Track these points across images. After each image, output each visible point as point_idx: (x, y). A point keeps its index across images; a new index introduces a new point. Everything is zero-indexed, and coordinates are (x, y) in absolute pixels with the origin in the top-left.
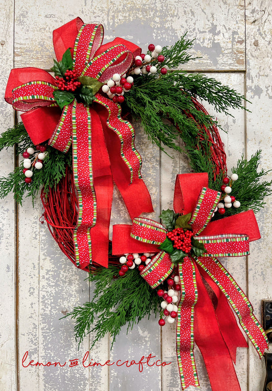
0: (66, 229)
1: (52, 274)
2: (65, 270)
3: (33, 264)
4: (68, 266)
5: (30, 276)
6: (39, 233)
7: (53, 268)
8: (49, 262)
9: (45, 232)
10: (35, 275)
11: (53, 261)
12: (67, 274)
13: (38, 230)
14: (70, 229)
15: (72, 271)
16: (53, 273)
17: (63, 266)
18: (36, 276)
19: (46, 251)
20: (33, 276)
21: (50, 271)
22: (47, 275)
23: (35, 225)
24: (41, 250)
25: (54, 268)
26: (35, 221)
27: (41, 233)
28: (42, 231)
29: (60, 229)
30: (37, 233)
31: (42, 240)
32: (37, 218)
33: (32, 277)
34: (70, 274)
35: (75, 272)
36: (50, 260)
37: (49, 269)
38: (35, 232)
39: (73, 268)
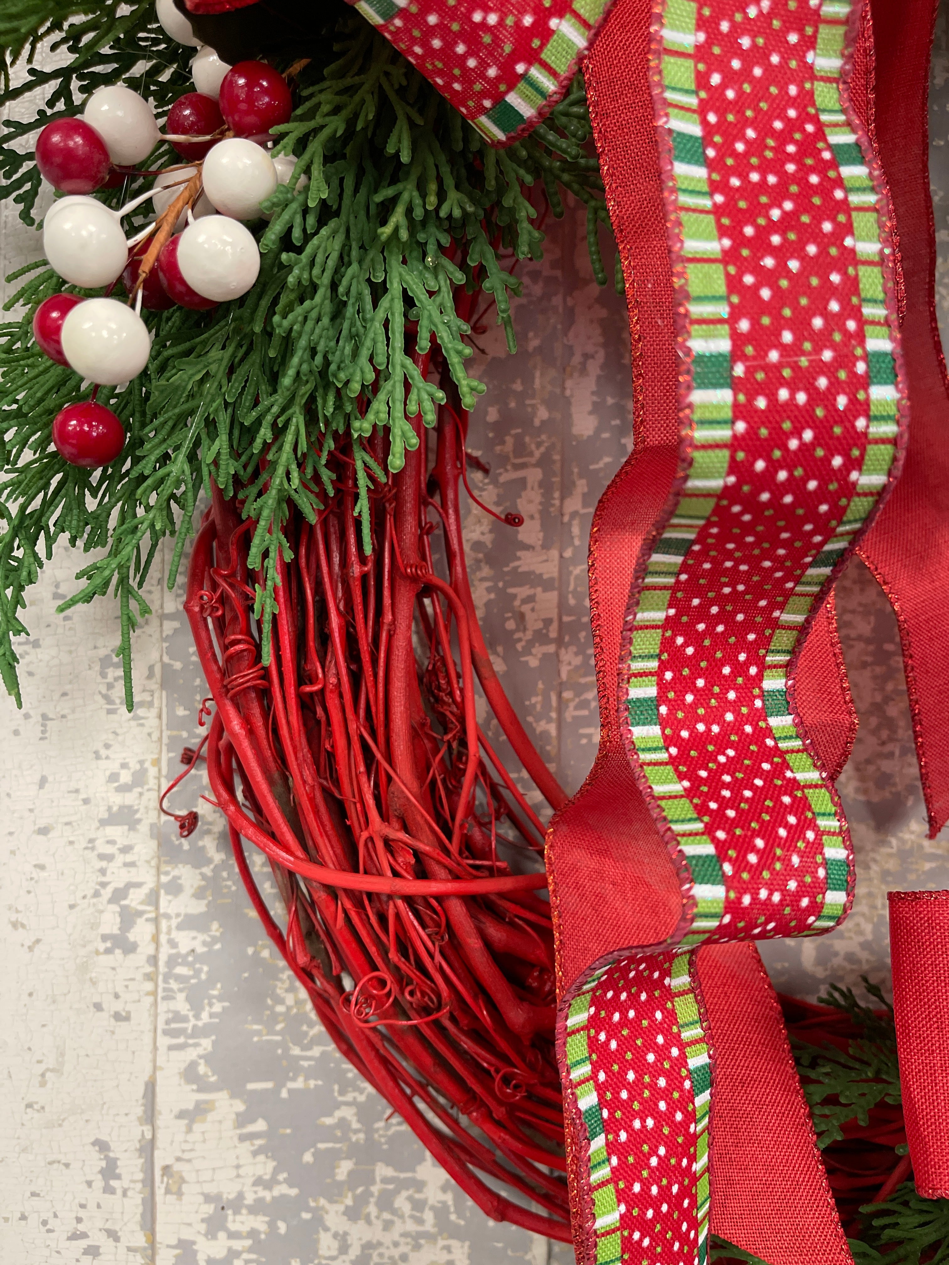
0: (409, 900)
1: (253, 1234)
2: (362, 1201)
3: (102, 1146)
4: (383, 1170)
5: (75, 1236)
6: (153, 898)
7: (258, 1182)
8: (230, 1132)
9: (199, 894)
10: (113, 1235)
11: (260, 1125)
12: (375, 1233)
13: (147, 877)
14: (440, 898)
15: (418, 1205)
16: (260, 1223)
17: (344, 1168)
18: (125, 1241)
19: (206, 1044)
20: (98, 1239)
21: (237, 1204)
22: (211, 1234)
23: (117, 832)
24: (164, 1041)
25: (268, 1185)
26: (117, 800)
27: (166, 904)
28: (175, 888)
29: (355, 896)
30: (135, 899)
31: (172, 961)
32: (139, 778)
33: (93, 1251)
34: (399, 1227)
35: (441, 1212)
36: (242, 1120)
37: (229, 1192)
38: (119, 895)
39: (420, 1185)
